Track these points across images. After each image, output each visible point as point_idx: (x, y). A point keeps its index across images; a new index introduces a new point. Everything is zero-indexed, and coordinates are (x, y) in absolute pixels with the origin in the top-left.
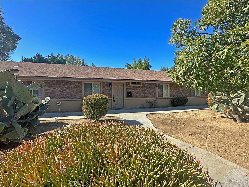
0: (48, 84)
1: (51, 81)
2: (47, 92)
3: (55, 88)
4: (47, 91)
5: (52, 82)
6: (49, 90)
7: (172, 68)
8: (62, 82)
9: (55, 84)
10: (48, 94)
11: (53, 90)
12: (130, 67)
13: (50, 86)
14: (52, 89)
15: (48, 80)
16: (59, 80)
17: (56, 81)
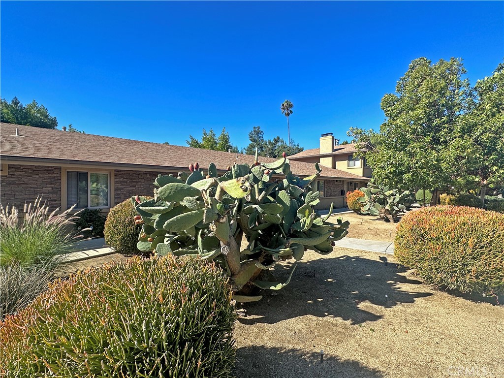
0: (122, 177)
1: (126, 172)
2: (119, 194)
3: (135, 186)
4: (118, 192)
5: (128, 173)
6: (122, 189)
7: (246, 148)
8: (145, 173)
9: (134, 178)
10: (120, 198)
11: (130, 189)
12: (196, 145)
13: (124, 182)
14: (128, 188)
15: (120, 171)
16: (140, 170)
17: (136, 171)
